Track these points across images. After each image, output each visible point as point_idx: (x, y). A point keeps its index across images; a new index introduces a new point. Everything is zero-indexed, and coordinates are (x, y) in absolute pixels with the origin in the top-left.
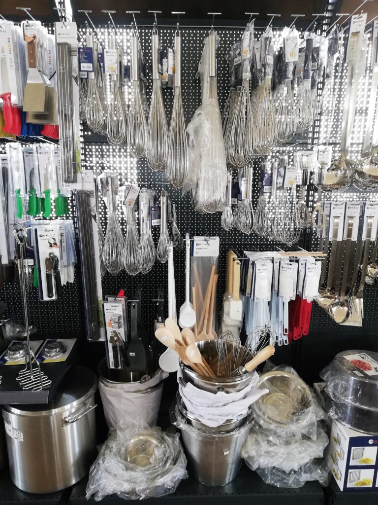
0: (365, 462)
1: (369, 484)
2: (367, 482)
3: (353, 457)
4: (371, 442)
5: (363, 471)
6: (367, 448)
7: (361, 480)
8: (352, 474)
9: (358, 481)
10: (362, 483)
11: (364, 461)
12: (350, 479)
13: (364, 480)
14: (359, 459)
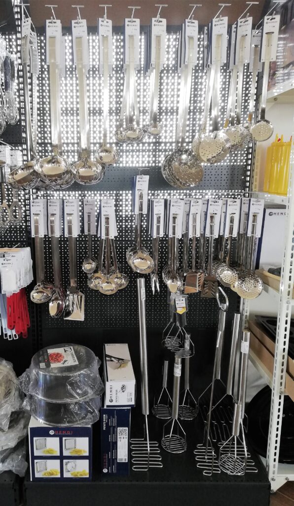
0: (50, 453)
1: (57, 475)
2: (54, 473)
3: (36, 447)
4: (52, 432)
5: (49, 461)
6: (48, 439)
7: (48, 470)
8: (38, 464)
9: (46, 471)
10: (50, 473)
11: (48, 452)
12: (37, 469)
13: (51, 470)
14: (43, 450)
